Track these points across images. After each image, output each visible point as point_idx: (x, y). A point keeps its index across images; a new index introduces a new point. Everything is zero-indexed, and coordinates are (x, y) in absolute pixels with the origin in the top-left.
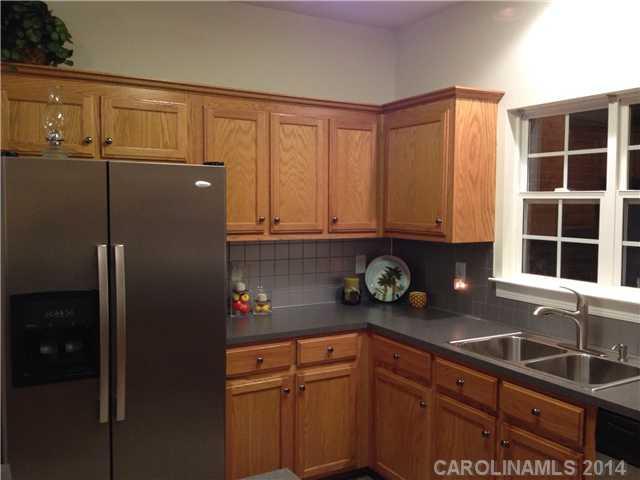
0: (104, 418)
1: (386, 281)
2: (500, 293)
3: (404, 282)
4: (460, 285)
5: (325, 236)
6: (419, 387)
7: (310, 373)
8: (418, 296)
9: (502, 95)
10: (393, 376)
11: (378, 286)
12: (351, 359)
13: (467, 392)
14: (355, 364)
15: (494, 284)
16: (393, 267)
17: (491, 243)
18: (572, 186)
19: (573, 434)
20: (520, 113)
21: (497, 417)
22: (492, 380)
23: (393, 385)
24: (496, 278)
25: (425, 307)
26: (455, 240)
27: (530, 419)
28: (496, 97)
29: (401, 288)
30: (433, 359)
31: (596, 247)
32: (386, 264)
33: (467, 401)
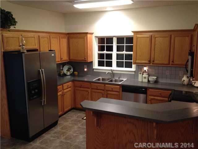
0: (43, 104)
1: (68, 70)
2: (95, 70)
3: (72, 70)
4: (86, 70)
5: (60, 62)
6: (87, 89)
7: (65, 91)
8: (76, 73)
9: (93, 33)
10: (80, 89)
11: (66, 72)
12: (70, 87)
13: (98, 88)
14: (71, 88)
15: (93, 69)
16: (69, 67)
17: (92, 61)
18: (106, 51)
19: (118, 90)
20: (96, 37)
21: (104, 91)
22: (104, 85)
23: (80, 90)
24: (94, 68)
25: (78, 75)
26: (88, 62)
27: (111, 89)
28: (92, 34)
29: (71, 72)
30: (90, 84)
31: (112, 61)
32: (68, 67)
33: (98, 89)
